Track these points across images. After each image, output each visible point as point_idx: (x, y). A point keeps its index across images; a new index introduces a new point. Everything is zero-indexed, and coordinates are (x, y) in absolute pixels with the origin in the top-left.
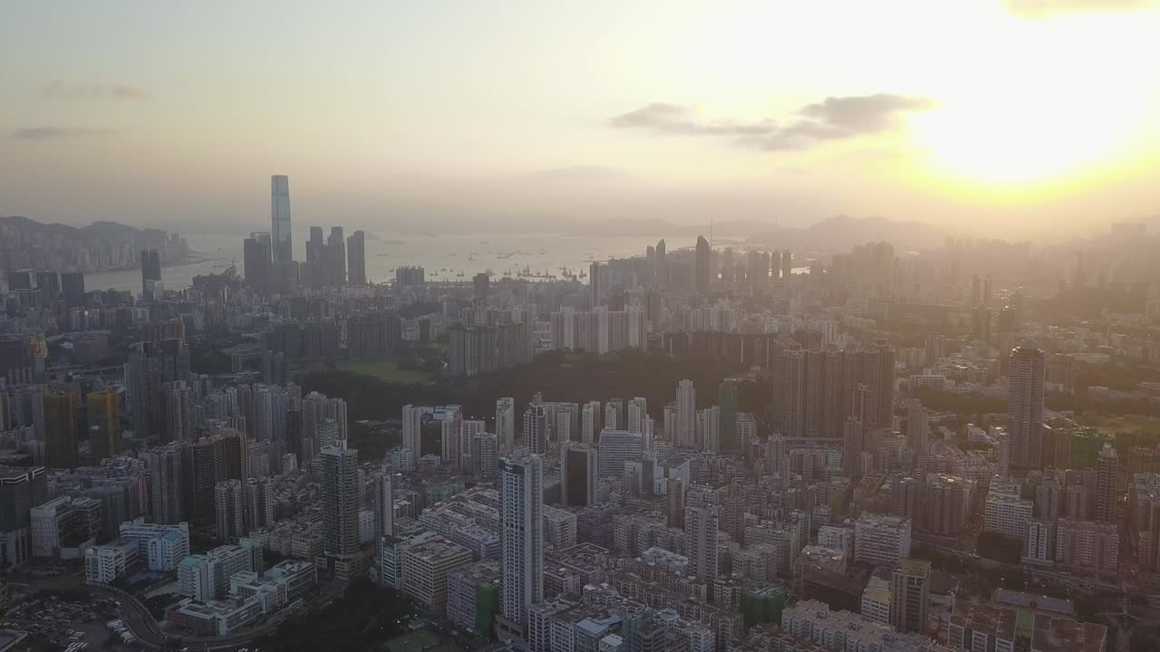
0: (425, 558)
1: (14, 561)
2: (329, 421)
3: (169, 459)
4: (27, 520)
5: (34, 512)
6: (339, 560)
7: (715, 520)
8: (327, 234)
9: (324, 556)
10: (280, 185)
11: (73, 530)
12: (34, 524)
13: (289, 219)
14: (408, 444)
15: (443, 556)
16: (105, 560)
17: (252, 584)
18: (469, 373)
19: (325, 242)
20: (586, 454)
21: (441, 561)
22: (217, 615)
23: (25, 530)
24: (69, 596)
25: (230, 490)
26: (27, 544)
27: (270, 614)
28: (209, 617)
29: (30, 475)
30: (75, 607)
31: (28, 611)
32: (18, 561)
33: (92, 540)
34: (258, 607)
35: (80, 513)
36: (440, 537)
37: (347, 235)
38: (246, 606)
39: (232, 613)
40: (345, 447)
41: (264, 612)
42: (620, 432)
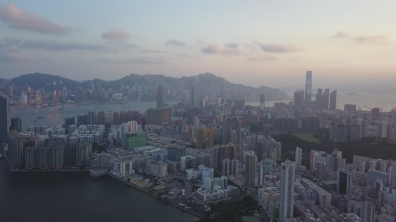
0: (266, 194)
1: (175, 170)
2: (275, 149)
3: (215, 150)
4: (180, 159)
5: (181, 158)
6: (248, 189)
7: (371, 207)
8: (324, 91)
9: (244, 187)
10: (309, 74)
11: (189, 165)
12: (181, 161)
13: (311, 86)
14: (297, 161)
15: (272, 195)
16: (191, 173)
17: (218, 189)
18: (335, 141)
19: (323, 94)
20: (347, 174)
21: (271, 196)
22: (204, 194)
23: (179, 162)
24: (180, 181)
25: (226, 162)
26: (178, 166)
27: (220, 199)
28: (201, 194)
29: (181, 147)
30: (179, 184)
31: (170, 182)
32: (176, 170)
33: (193, 168)
34: (217, 196)
35: (192, 160)
36: (277, 189)
37: (330, 92)
38: (212, 194)
39: (208, 195)
40: (253, 154)
41: (218, 198)
42: (377, 171)
